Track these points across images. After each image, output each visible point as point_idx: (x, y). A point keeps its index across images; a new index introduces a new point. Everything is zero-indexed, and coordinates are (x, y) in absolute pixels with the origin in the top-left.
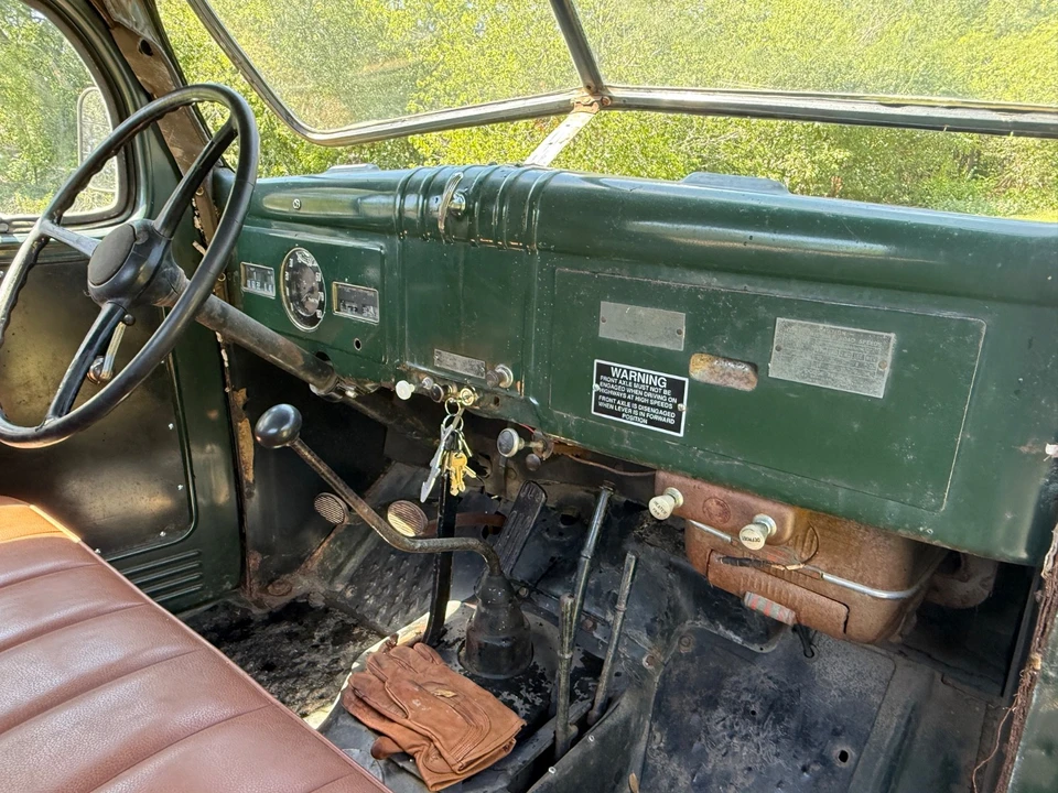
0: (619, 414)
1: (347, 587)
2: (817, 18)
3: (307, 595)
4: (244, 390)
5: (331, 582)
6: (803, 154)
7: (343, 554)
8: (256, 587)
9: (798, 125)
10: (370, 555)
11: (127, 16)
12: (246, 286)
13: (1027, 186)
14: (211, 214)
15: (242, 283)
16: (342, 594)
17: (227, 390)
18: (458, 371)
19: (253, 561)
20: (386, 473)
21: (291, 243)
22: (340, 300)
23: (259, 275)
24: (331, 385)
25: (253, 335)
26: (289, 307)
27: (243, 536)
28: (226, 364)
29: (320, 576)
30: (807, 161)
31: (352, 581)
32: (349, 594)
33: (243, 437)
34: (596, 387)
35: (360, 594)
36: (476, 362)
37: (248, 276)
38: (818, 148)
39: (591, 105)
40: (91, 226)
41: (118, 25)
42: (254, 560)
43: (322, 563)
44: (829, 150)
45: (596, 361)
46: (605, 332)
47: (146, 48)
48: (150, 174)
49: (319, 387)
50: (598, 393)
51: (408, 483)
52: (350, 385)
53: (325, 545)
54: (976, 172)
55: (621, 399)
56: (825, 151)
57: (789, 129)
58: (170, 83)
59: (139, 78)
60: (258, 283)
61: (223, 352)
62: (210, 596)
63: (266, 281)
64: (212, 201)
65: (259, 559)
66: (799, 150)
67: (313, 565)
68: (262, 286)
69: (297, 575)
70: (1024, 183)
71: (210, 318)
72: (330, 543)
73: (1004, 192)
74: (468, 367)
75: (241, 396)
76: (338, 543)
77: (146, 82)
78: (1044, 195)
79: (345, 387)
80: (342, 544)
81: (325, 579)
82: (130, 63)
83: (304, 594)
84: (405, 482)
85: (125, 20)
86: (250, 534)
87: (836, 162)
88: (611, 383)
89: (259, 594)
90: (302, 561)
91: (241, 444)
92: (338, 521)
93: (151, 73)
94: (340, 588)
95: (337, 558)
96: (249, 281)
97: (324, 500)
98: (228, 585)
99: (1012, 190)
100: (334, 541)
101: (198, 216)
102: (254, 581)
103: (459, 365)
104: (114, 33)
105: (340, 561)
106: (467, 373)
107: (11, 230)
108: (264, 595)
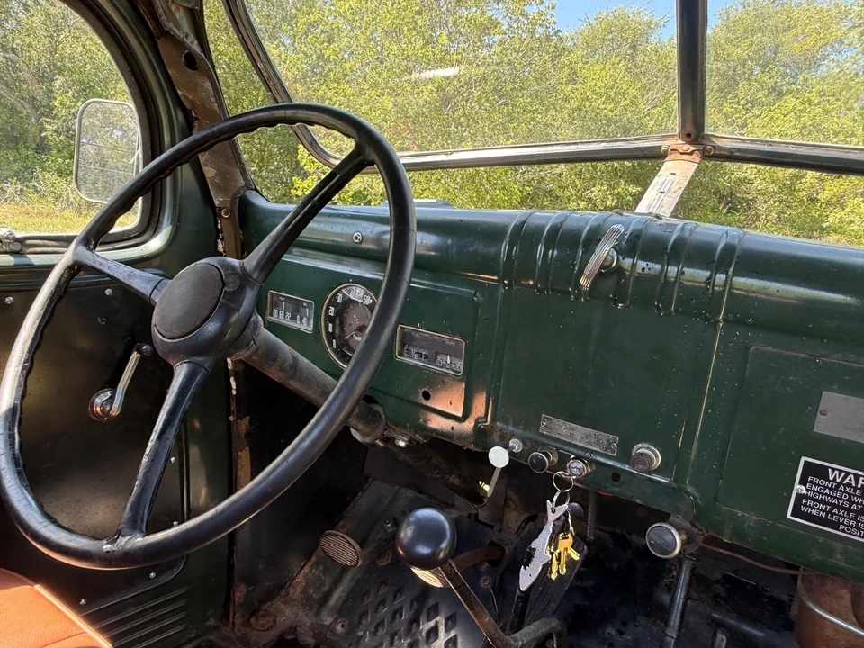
0: (835, 525)
1: (336, 620)
2: (616, 85)
3: (293, 630)
4: (248, 418)
5: (318, 613)
6: (605, 188)
7: (328, 581)
8: (238, 621)
9: (601, 165)
10: (357, 583)
11: (178, 26)
12: (271, 315)
13: (768, 221)
14: (236, 240)
15: (268, 312)
16: (331, 628)
17: (231, 418)
18: (578, 443)
19: (238, 594)
20: (364, 492)
21: (344, 278)
22: (403, 344)
23: (291, 306)
24: (379, 432)
25: (318, 386)
26: (331, 344)
27: (230, 567)
28: (234, 392)
29: (304, 605)
30: (608, 193)
31: (341, 612)
32: (339, 629)
33: (242, 466)
34: (799, 488)
35: (351, 630)
36: (604, 436)
37: (276, 305)
38: (616, 183)
39: (691, 153)
40: (111, 247)
41: (166, 34)
42: (240, 593)
43: (304, 591)
44: (625, 185)
45: (804, 459)
46: (822, 426)
47: (191, 61)
48: (178, 196)
49: (364, 434)
50: (800, 497)
51: (390, 502)
52: (403, 434)
53: (306, 569)
54: (730, 208)
55: (841, 507)
56: (622, 186)
57: (595, 168)
58: (213, 99)
59: (180, 93)
60: (289, 315)
61: (232, 380)
62: (193, 635)
63: (298, 312)
64: (238, 224)
65: (245, 591)
66: (602, 185)
67: (296, 591)
68: (294, 318)
69: (278, 603)
70: (766, 219)
71: (282, 369)
72: (312, 567)
73: (751, 224)
74: (593, 440)
75: (243, 425)
76: (321, 568)
77: (185, 97)
78: (780, 229)
79: (394, 435)
80: (326, 569)
81: (310, 609)
82: (172, 76)
83: (290, 628)
84: (386, 502)
85: (176, 30)
86: (238, 566)
87: (630, 195)
88: (825, 487)
89: (242, 628)
90: (282, 587)
91: (239, 473)
92: (349, 563)
93: (193, 88)
94: (328, 620)
95: (322, 584)
96: (275, 311)
97: (331, 538)
98: (212, 622)
99: (757, 223)
100: (317, 564)
101: (222, 239)
102: (237, 615)
103: (578, 436)
104: (161, 43)
105: (325, 588)
106: (589, 447)
107: (24, 249)
108: (248, 630)
